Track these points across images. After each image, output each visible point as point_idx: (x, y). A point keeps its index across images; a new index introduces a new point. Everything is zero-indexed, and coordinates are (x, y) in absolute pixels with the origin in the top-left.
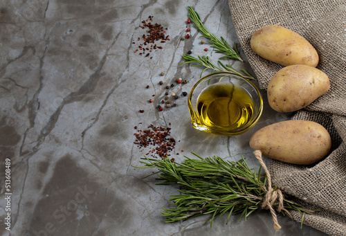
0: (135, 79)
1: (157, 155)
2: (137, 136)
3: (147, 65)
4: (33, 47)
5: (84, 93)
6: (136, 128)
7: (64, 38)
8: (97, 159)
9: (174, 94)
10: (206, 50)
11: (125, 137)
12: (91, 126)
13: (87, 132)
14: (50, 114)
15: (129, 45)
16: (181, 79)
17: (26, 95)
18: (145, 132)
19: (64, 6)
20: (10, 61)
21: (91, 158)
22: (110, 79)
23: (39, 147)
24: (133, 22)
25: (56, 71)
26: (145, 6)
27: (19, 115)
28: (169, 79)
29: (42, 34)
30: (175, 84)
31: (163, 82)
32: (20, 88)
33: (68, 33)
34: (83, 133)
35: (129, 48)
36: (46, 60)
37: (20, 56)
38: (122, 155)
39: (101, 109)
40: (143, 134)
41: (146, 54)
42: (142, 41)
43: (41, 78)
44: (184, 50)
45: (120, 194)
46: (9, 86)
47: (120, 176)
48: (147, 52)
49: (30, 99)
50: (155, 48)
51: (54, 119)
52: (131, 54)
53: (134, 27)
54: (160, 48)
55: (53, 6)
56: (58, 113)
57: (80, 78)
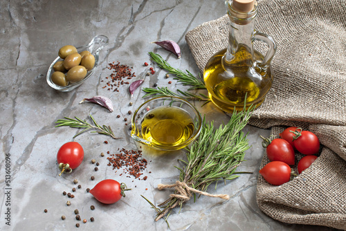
0: (104, 111)
2: (110, 159)
3: (115, 98)
4: (5, 91)
5: (55, 127)
6: (108, 153)
8: (72, 183)
10: (170, 83)
11: (98, 161)
14: (24, 147)
15: (97, 83)
18: (117, 155)
19: (34, 54)
23: (15, 176)
24: (100, 63)
25: (29, 109)
26: (111, 50)
29: (14, 80)
31: (132, 112)
33: (39, 77)
35: (98, 85)
36: (18, 100)
40: (115, 157)
42: (110, 79)
43: (14, 116)
44: (150, 84)
48: (114, 88)
49: (4, 134)
50: (122, 83)
51: (28, 150)
52: (100, 90)
53: (101, 68)
54: (127, 83)
55: (24, 55)
56: (32, 144)
57: (52, 113)
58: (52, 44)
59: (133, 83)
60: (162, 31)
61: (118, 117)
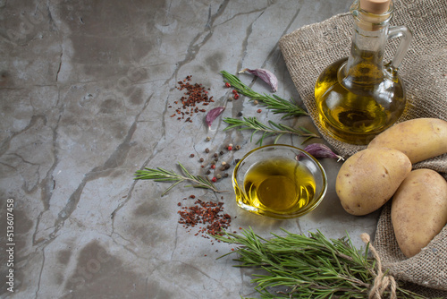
0: (174, 148)
1: (208, 235)
2: (181, 213)
3: (188, 131)
4: (43, 116)
5: (110, 167)
6: (179, 204)
7: (82, 104)
8: (132, 244)
9: (224, 163)
10: (259, 112)
11: (166, 216)
12: (122, 206)
13: (117, 213)
14: (69, 195)
15: (164, 109)
16: (231, 145)
17: (37, 172)
18: (191, 208)
19: (80, 66)
20: (15, 134)
21: (124, 243)
22: (143, 150)
23: (58, 233)
24: (167, 82)
25: (74, 143)
26: (181, 64)
27: (29, 197)
28: (217, 146)
29: (54, 101)
30: (224, 151)
31: (210, 149)
32: (29, 165)
33: (87, 98)
34: (113, 214)
35: (164, 113)
36: (60, 131)
37: (27, 128)
38: (163, 238)
39: (134, 184)
40: (189, 211)
41: (185, 119)
42: (180, 105)
43: (55, 152)
44: (233, 112)
45: (165, 284)
46: (15, 164)
47: (164, 263)
48: (186, 116)
49: (43, 177)
50: (196, 111)
51: (74, 199)
52: (168, 119)
53: (169, 89)
54: (203, 111)
55: (66, 67)
56: (79, 192)
57: (104, 150)
58: (104, 54)
59: (212, 111)
60: (249, 40)
61: (192, 156)
